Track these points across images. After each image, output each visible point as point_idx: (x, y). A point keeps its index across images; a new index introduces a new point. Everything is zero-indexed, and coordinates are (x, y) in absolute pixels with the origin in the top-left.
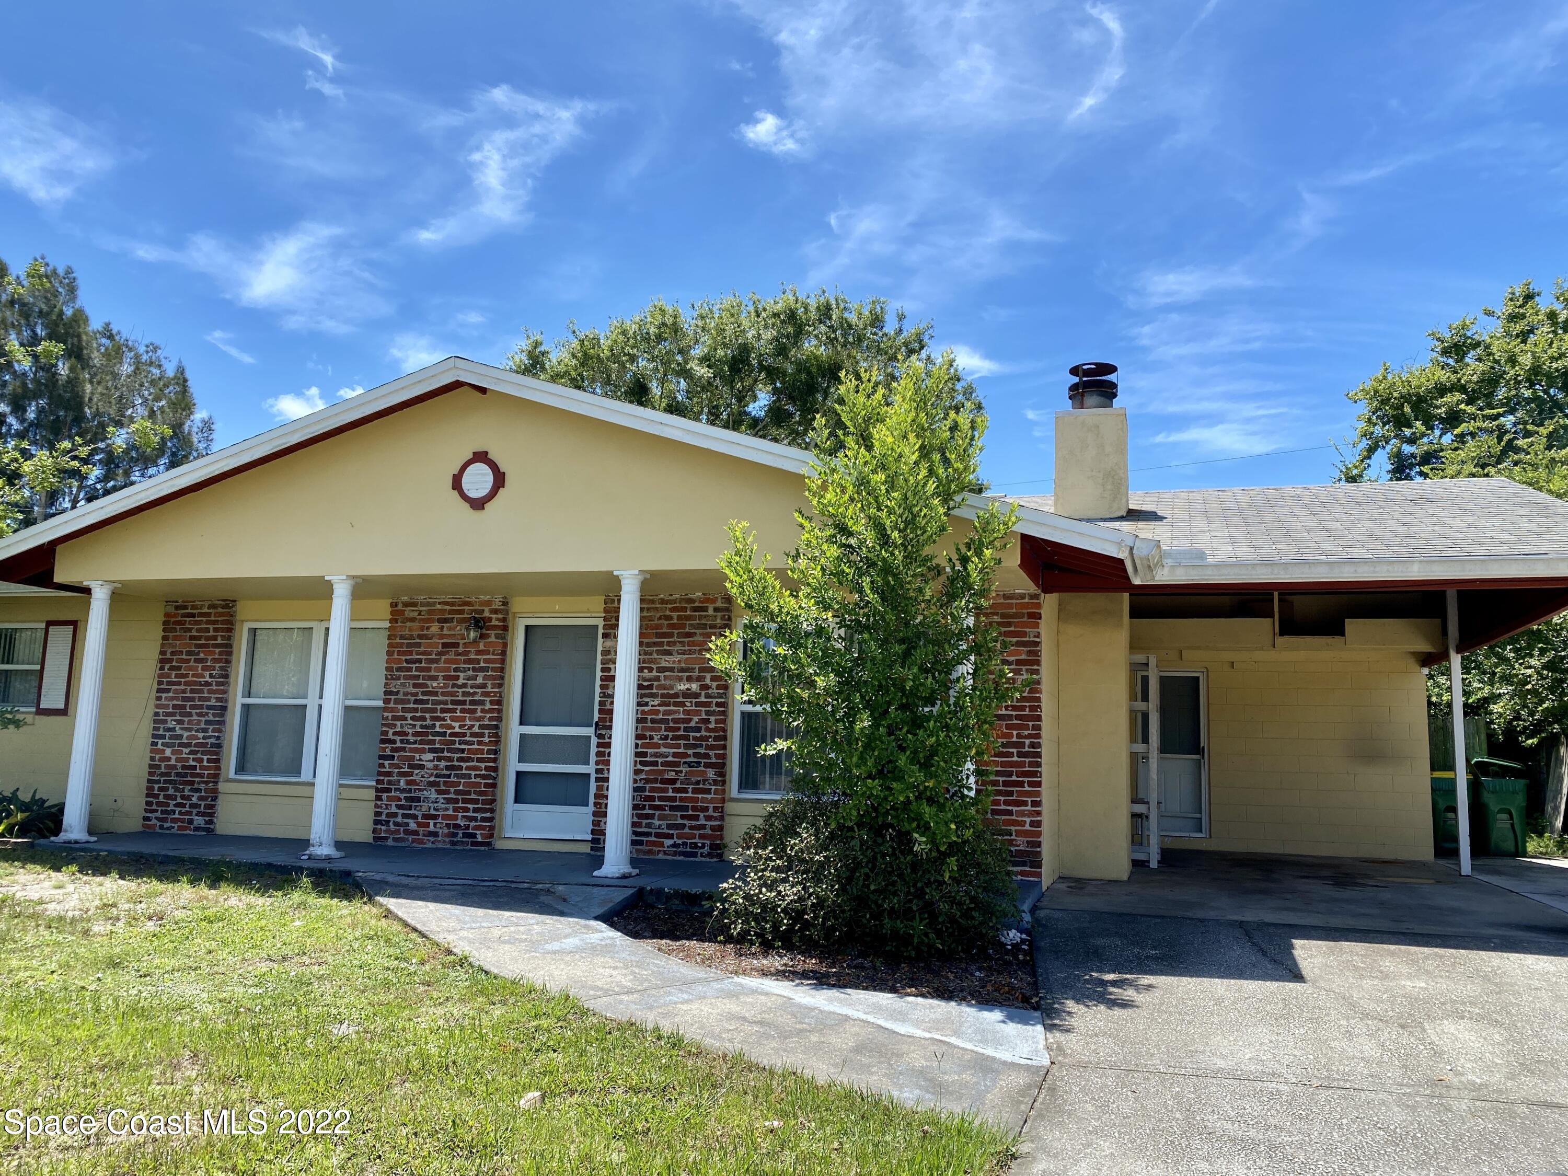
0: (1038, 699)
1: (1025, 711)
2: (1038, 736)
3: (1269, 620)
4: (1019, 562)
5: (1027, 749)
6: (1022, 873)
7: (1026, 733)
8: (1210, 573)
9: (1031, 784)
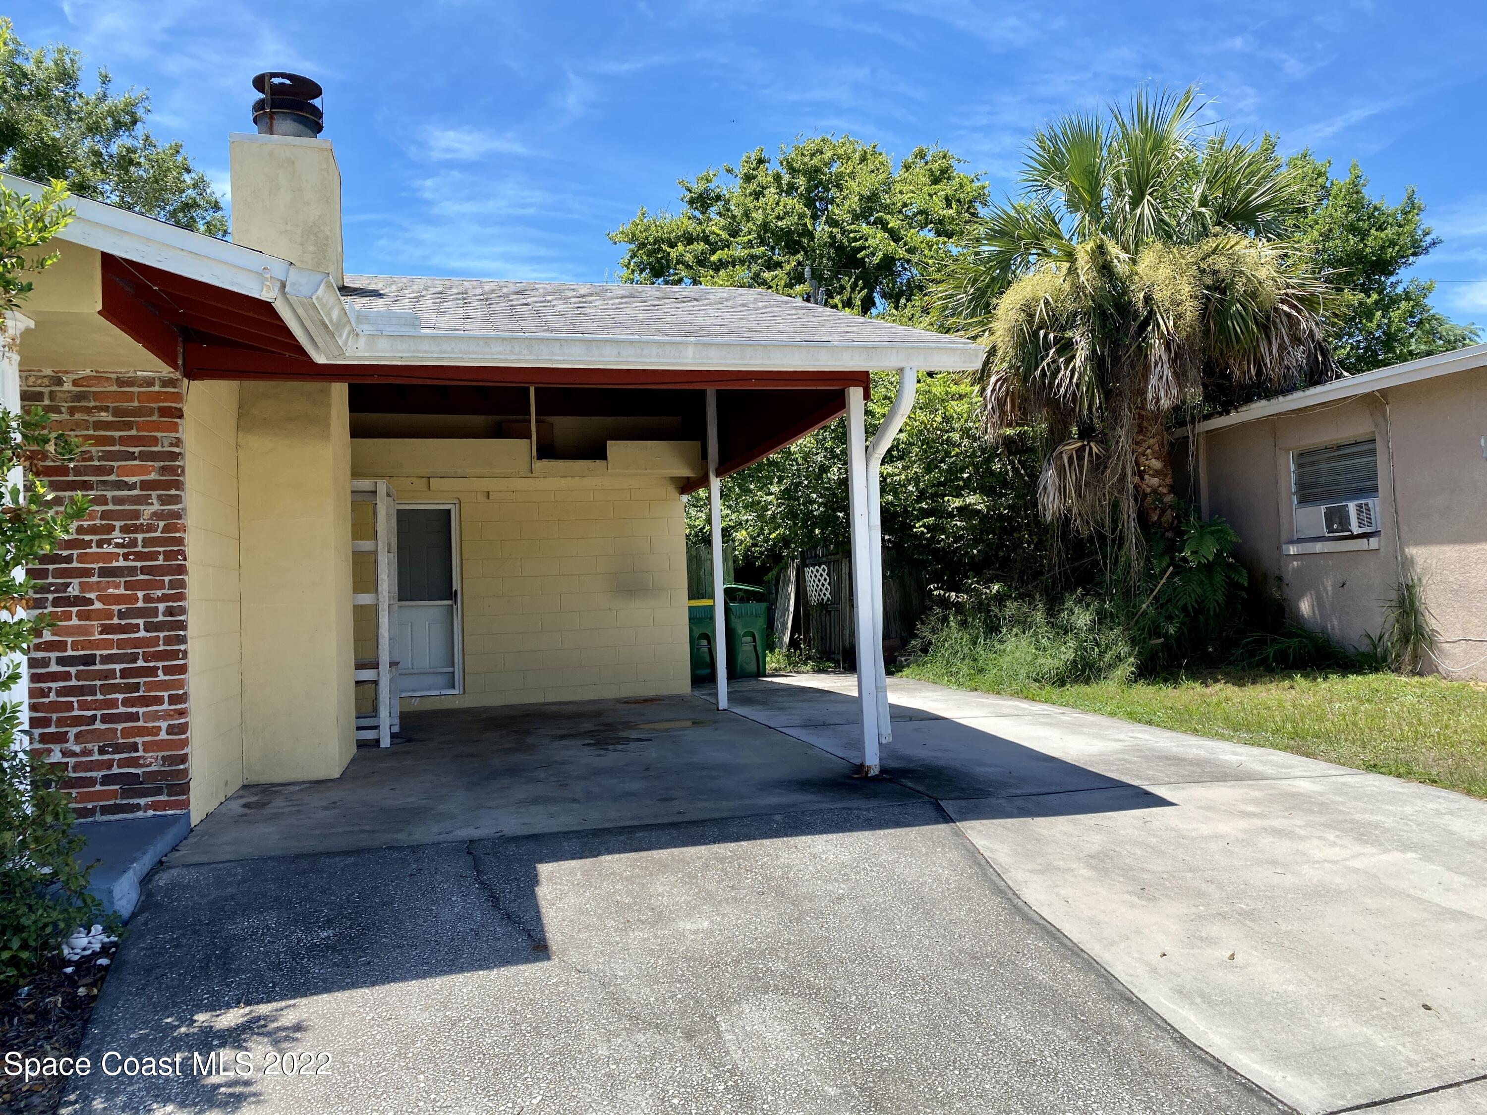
0: (180, 541)
1: (157, 560)
2: (181, 597)
3: (525, 441)
4: (99, 307)
5: (161, 618)
6: (155, 806)
7: (159, 593)
8: (427, 348)
9: (167, 670)
